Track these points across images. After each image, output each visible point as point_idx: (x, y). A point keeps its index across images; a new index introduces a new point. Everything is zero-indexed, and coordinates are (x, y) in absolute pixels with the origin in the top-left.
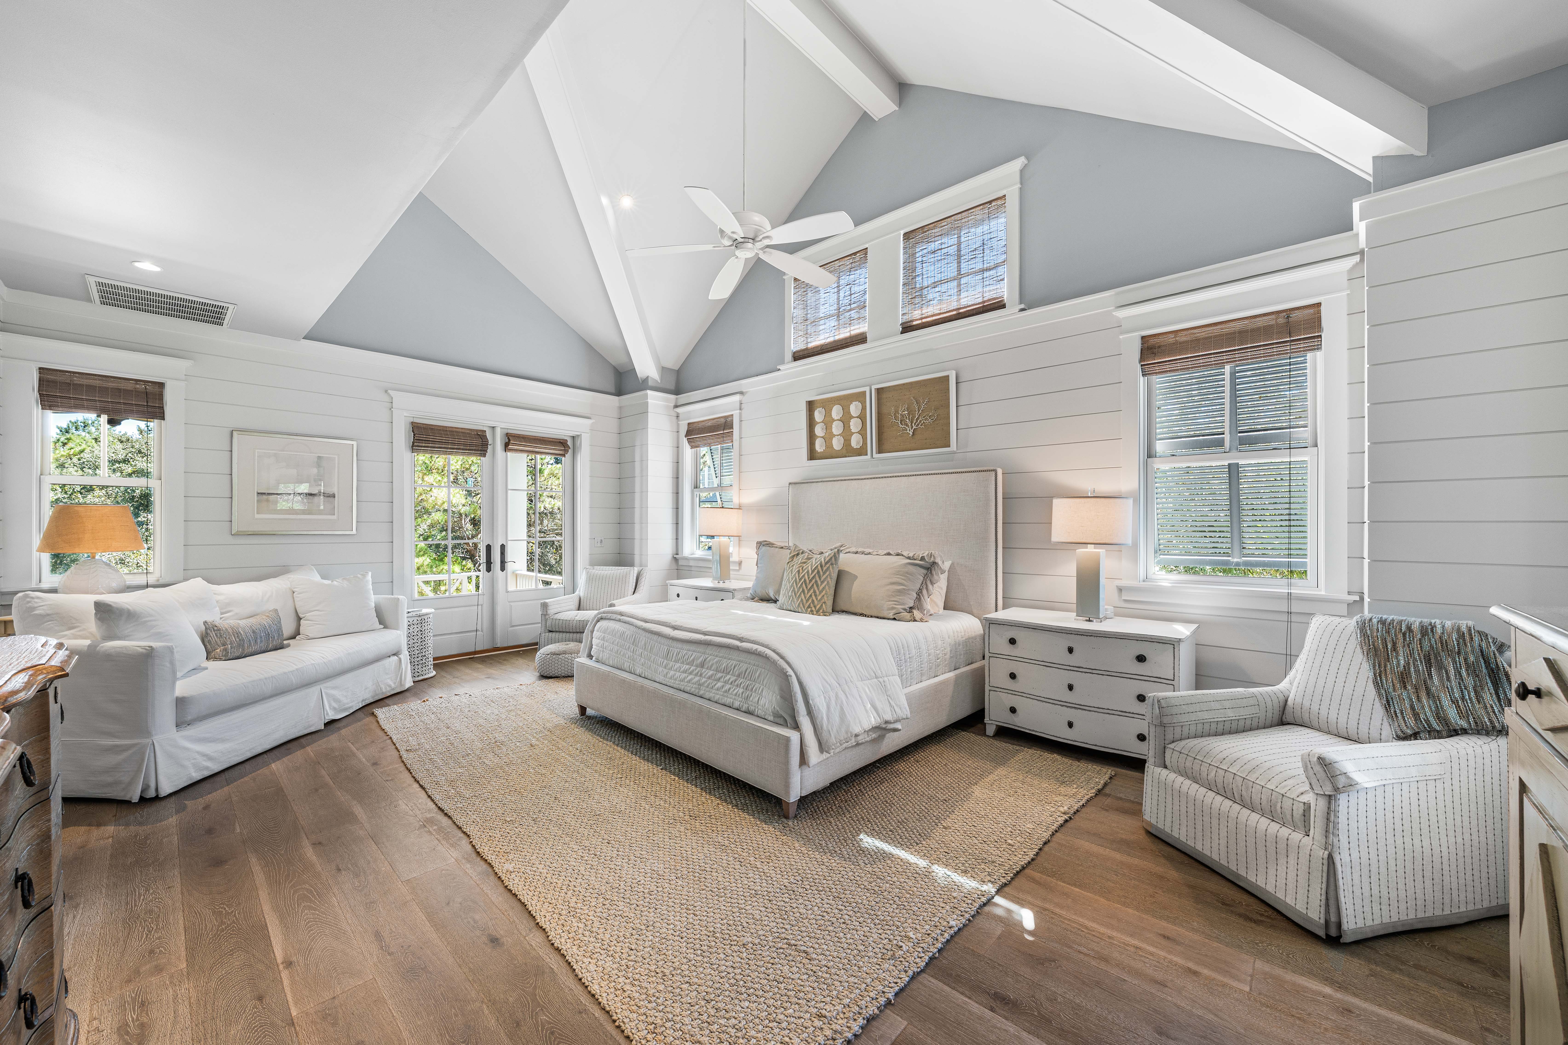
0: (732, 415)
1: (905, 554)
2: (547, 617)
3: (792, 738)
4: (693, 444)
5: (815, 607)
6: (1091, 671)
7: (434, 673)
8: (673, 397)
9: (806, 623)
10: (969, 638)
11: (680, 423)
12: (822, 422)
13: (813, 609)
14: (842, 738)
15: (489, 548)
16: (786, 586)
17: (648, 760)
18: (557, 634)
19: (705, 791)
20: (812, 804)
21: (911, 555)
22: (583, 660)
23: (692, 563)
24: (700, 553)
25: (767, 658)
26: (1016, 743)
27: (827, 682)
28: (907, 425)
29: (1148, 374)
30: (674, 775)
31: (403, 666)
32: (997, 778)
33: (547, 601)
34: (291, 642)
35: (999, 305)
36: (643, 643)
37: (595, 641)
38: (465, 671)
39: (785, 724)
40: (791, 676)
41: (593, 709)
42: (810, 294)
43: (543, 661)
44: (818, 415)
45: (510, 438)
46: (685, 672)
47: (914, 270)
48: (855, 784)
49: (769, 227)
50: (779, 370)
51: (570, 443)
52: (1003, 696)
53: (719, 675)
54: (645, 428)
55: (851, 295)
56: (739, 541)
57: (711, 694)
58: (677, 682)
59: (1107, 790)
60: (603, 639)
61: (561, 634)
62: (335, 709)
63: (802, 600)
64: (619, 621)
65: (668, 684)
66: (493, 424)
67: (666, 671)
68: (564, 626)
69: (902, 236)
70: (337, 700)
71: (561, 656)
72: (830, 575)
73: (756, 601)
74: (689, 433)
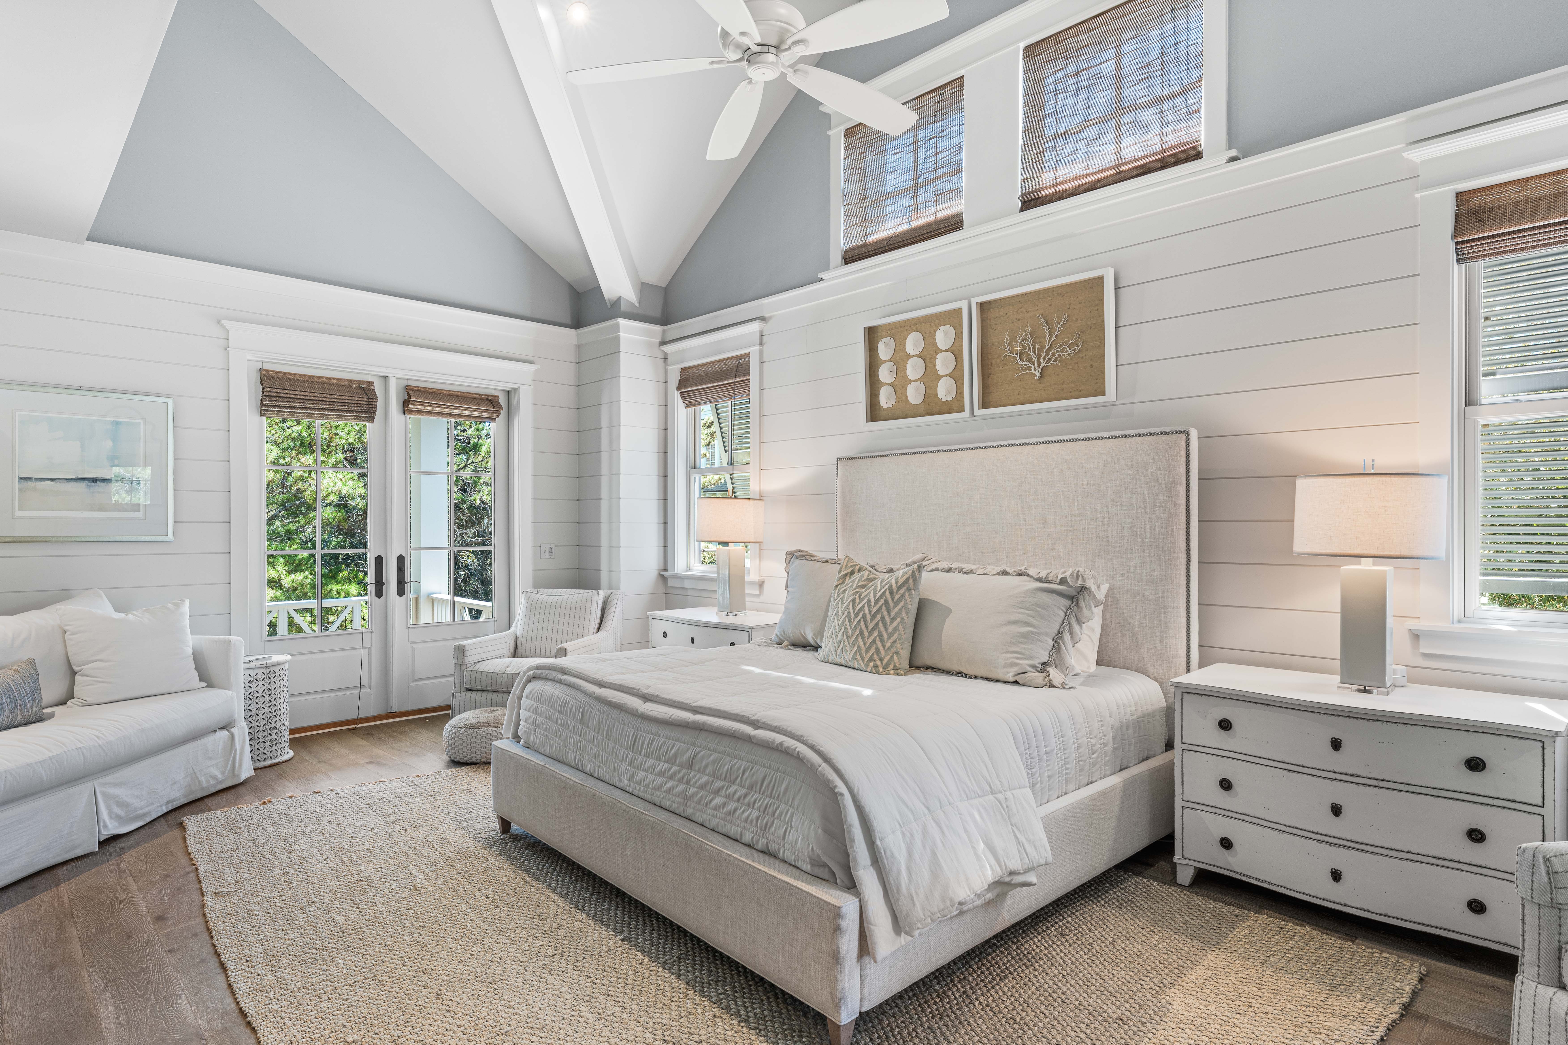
0: (748, 354)
1: (1033, 572)
2: (464, 667)
3: (844, 909)
4: (689, 400)
5: (881, 660)
6: (1377, 783)
7: (291, 753)
8: (658, 328)
9: (867, 692)
10: (1143, 716)
11: (668, 368)
12: (890, 360)
13: (879, 663)
14: (936, 910)
15: (379, 560)
16: (833, 624)
17: (601, 921)
18: (479, 694)
19: (694, 987)
20: (880, 1022)
21: (1043, 575)
22: (504, 744)
23: (687, 584)
24: (699, 569)
25: (799, 758)
26: (1231, 900)
27: (907, 806)
28: (1031, 361)
29: (1469, 258)
30: (643, 952)
31: (238, 746)
32: (1209, 973)
33: (464, 643)
34: (58, 710)
35: (1192, 154)
36: (596, 720)
37: (524, 714)
38: (339, 751)
39: (830, 880)
40: (842, 795)
41: (519, 825)
42: (870, 157)
43: (454, 739)
44: (884, 350)
45: (411, 393)
46: (661, 774)
47: (1042, 108)
48: (956, 980)
49: (801, 22)
50: (821, 279)
51: (502, 401)
52: (1208, 818)
53: (718, 784)
54: (616, 376)
55: (936, 154)
56: (760, 549)
57: (705, 816)
58: (649, 791)
59: (1420, 1007)
60: (535, 711)
61: (485, 694)
62: (118, 818)
63: (859, 648)
64: (560, 682)
65: (635, 792)
66: (384, 372)
67: (631, 770)
68: (488, 682)
69: (1021, 52)
70: (122, 804)
71: (480, 731)
72: (905, 606)
73: (785, 648)
74: (682, 384)
